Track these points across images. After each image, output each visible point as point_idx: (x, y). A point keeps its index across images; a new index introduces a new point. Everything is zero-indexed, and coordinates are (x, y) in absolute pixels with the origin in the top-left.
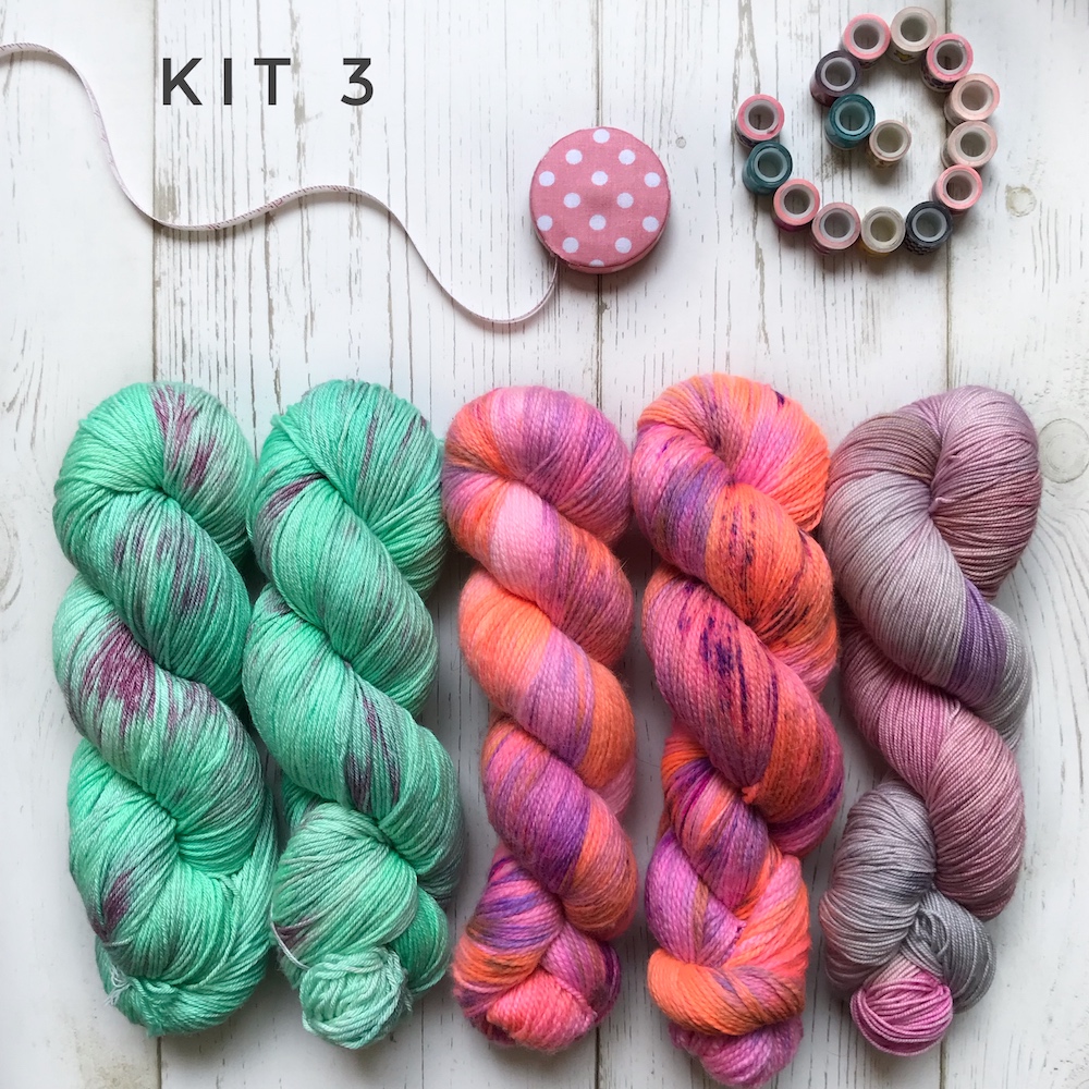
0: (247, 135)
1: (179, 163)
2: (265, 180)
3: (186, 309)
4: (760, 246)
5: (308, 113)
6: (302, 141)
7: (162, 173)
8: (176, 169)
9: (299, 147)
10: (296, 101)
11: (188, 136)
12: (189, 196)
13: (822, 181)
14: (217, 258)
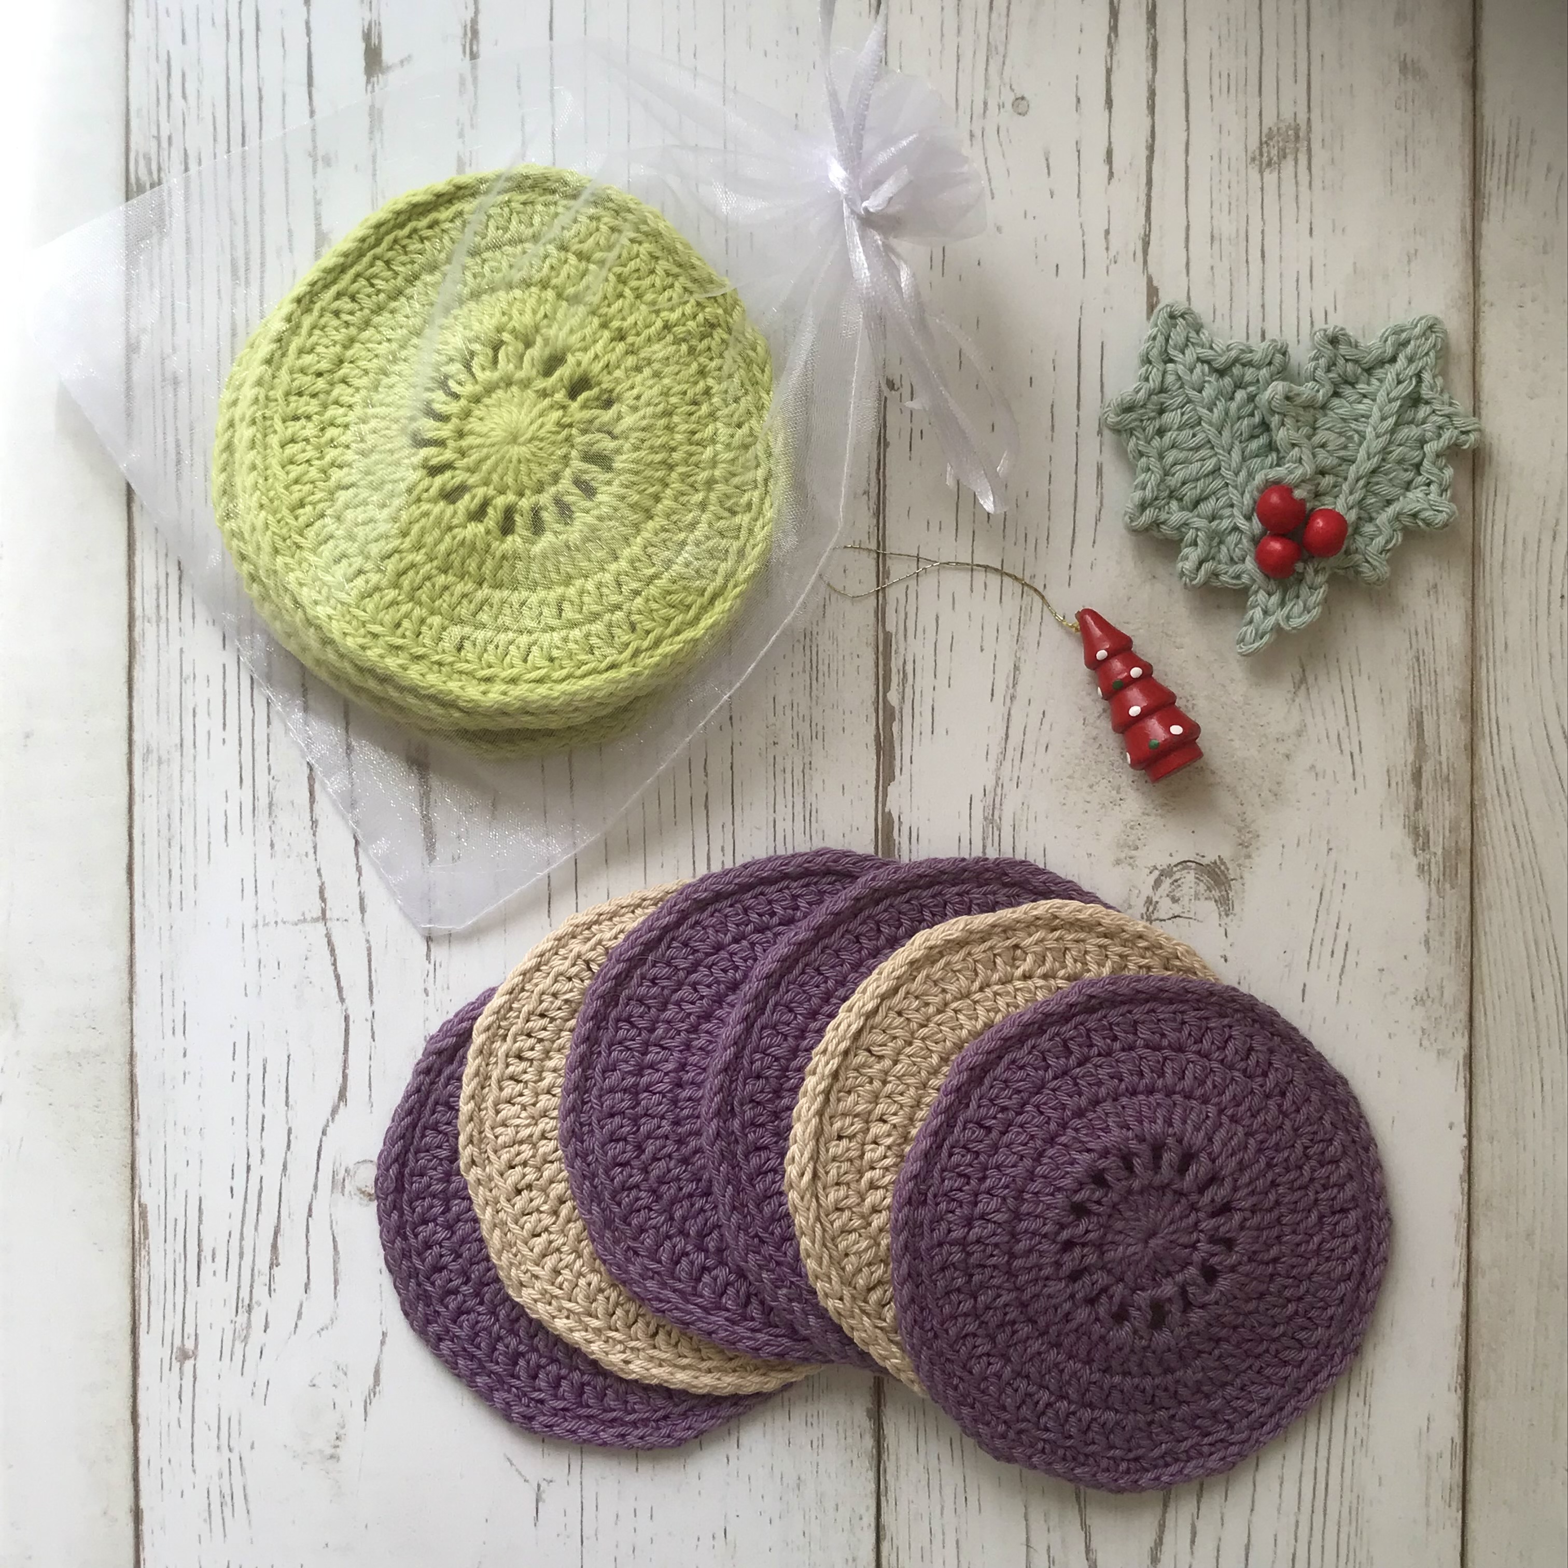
0: (284, 96)
1: (170, 144)
2: (314, 172)
3: (183, 392)
4: (1155, 283)
5: (388, 55)
6: (377, 106)
7: (142, 163)
8: (165, 154)
9: (371, 115)
10: (367, 37)
11: (184, 96)
12: (187, 199)
13: (1261, 172)
14: (234, 303)
